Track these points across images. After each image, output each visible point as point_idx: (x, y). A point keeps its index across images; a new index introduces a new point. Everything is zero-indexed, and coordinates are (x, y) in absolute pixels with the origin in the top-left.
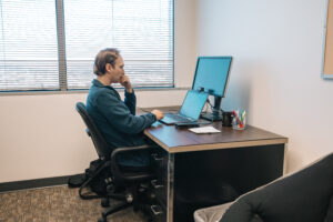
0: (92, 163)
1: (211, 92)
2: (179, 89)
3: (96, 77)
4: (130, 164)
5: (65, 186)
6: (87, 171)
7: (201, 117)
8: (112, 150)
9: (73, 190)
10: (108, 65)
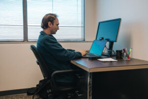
0: (41, 81)
1: (108, 40)
2: (88, 42)
3: (42, 30)
4: (62, 81)
5: (25, 94)
6: (37, 85)
7: (102, 55)
8: (52, 73)
9: (29, 96)
10: (49, 23)
